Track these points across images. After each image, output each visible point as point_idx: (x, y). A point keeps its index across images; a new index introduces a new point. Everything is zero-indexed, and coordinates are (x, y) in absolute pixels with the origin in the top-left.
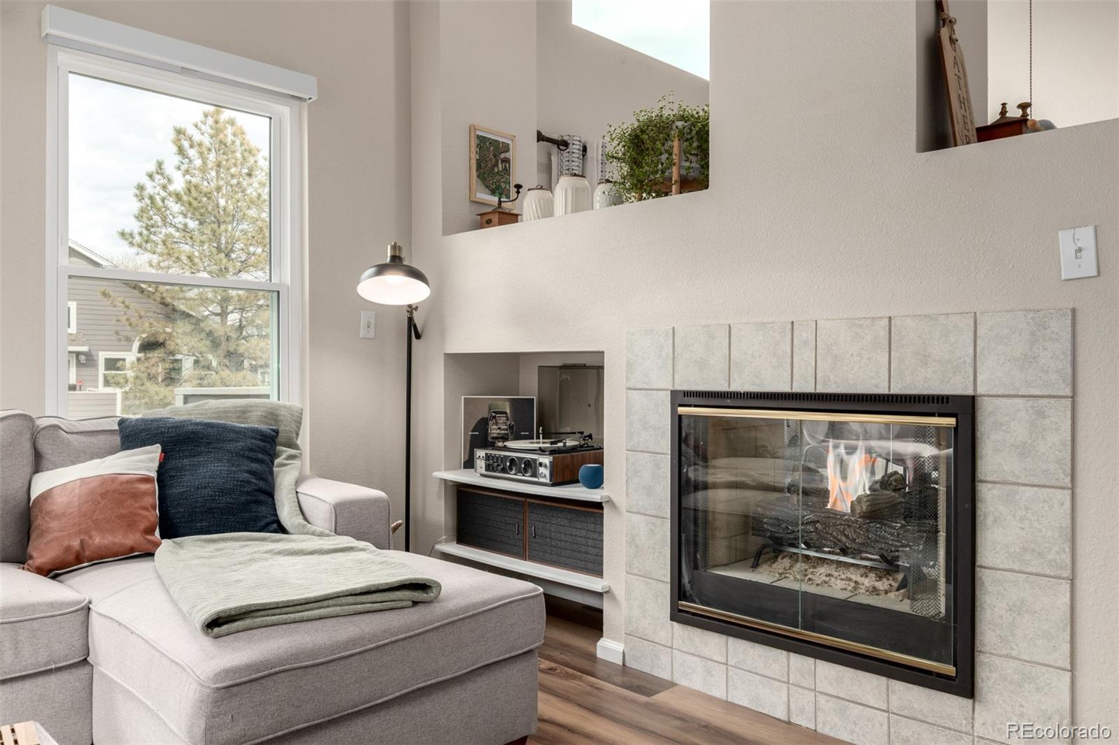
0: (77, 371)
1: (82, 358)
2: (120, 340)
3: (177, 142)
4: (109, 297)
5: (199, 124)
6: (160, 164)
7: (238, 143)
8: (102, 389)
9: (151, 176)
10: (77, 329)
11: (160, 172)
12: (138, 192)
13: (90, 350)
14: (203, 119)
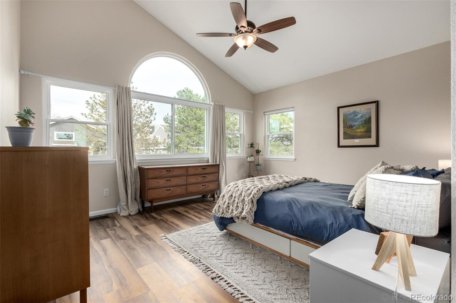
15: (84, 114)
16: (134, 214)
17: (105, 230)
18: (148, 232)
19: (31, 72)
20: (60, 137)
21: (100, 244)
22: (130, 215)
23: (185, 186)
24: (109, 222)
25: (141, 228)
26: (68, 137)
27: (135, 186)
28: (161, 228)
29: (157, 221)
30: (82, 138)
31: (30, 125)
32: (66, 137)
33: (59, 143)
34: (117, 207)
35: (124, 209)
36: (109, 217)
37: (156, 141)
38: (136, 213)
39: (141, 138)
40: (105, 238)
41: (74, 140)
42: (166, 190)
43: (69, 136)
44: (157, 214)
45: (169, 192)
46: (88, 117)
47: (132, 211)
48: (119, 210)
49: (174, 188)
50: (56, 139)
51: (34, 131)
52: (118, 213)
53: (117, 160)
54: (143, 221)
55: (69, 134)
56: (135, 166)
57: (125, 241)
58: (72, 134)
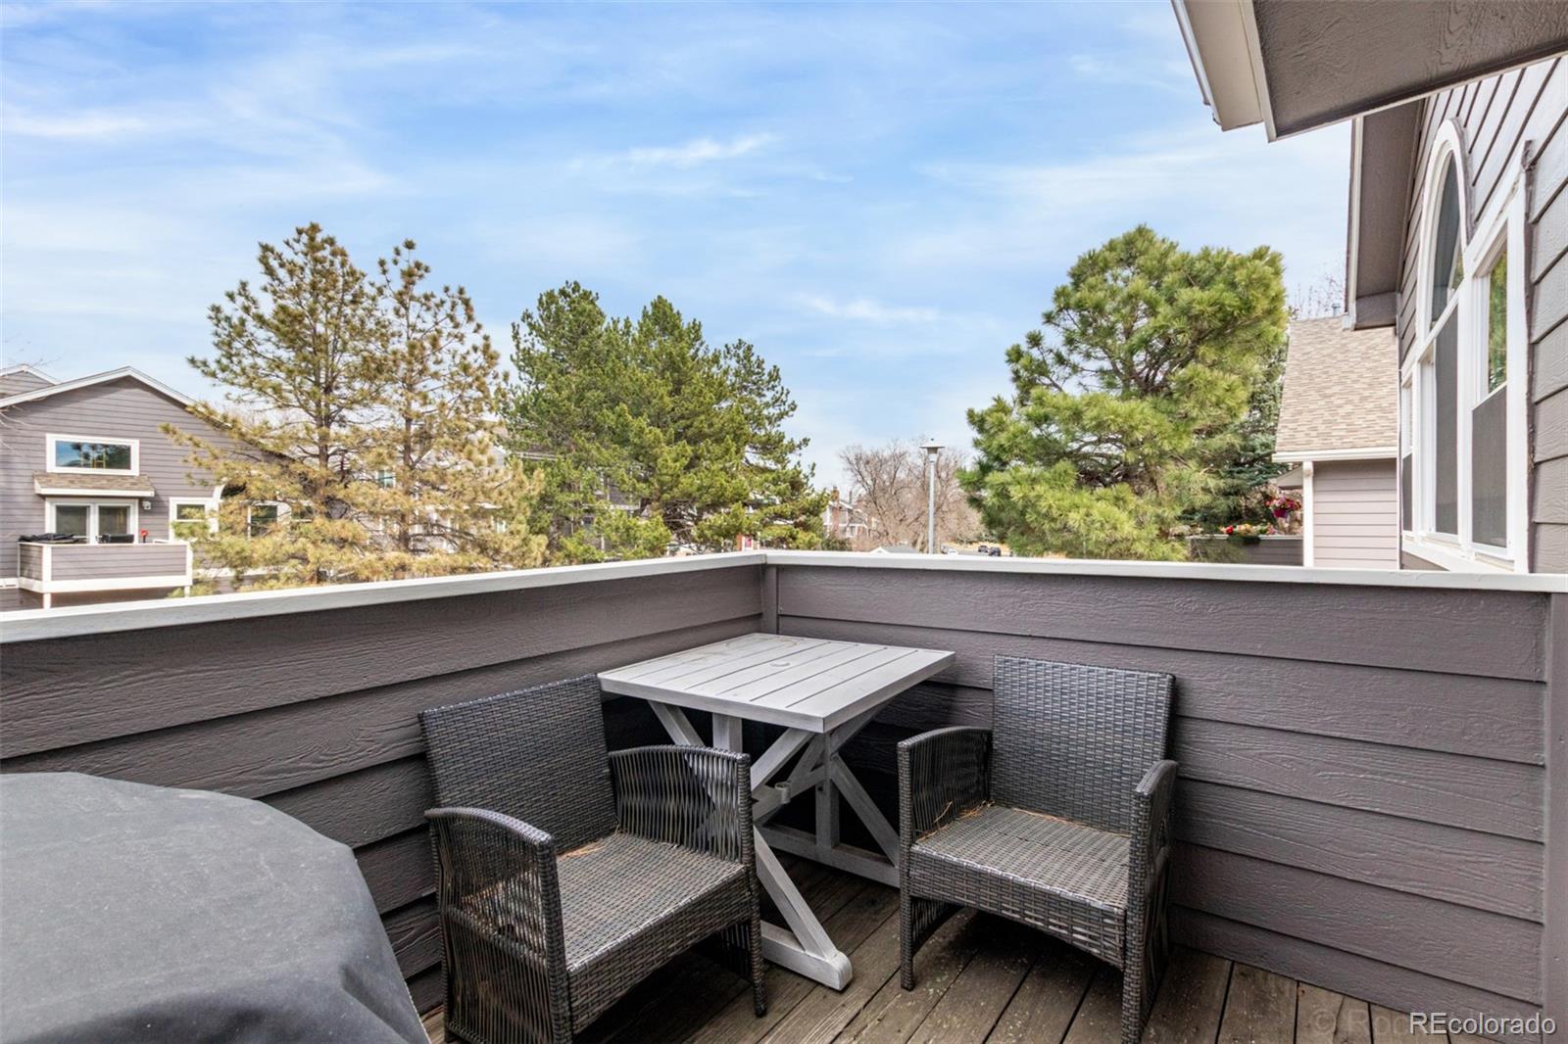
0: (139, 519)
1: (147, 504)
2: (193, 484)
3: (264, 260)
4: (175, 433)
5: (291, 242)
6: (244, 285)
7: (337, 264)
8: (172, 540)
9: (231, 296)
10: (141, 471)
11: (243, 293)
12: (212, 314)
13: (156, 495)
14: (296, 236)
41: (135, 470)
55: (111, 447)
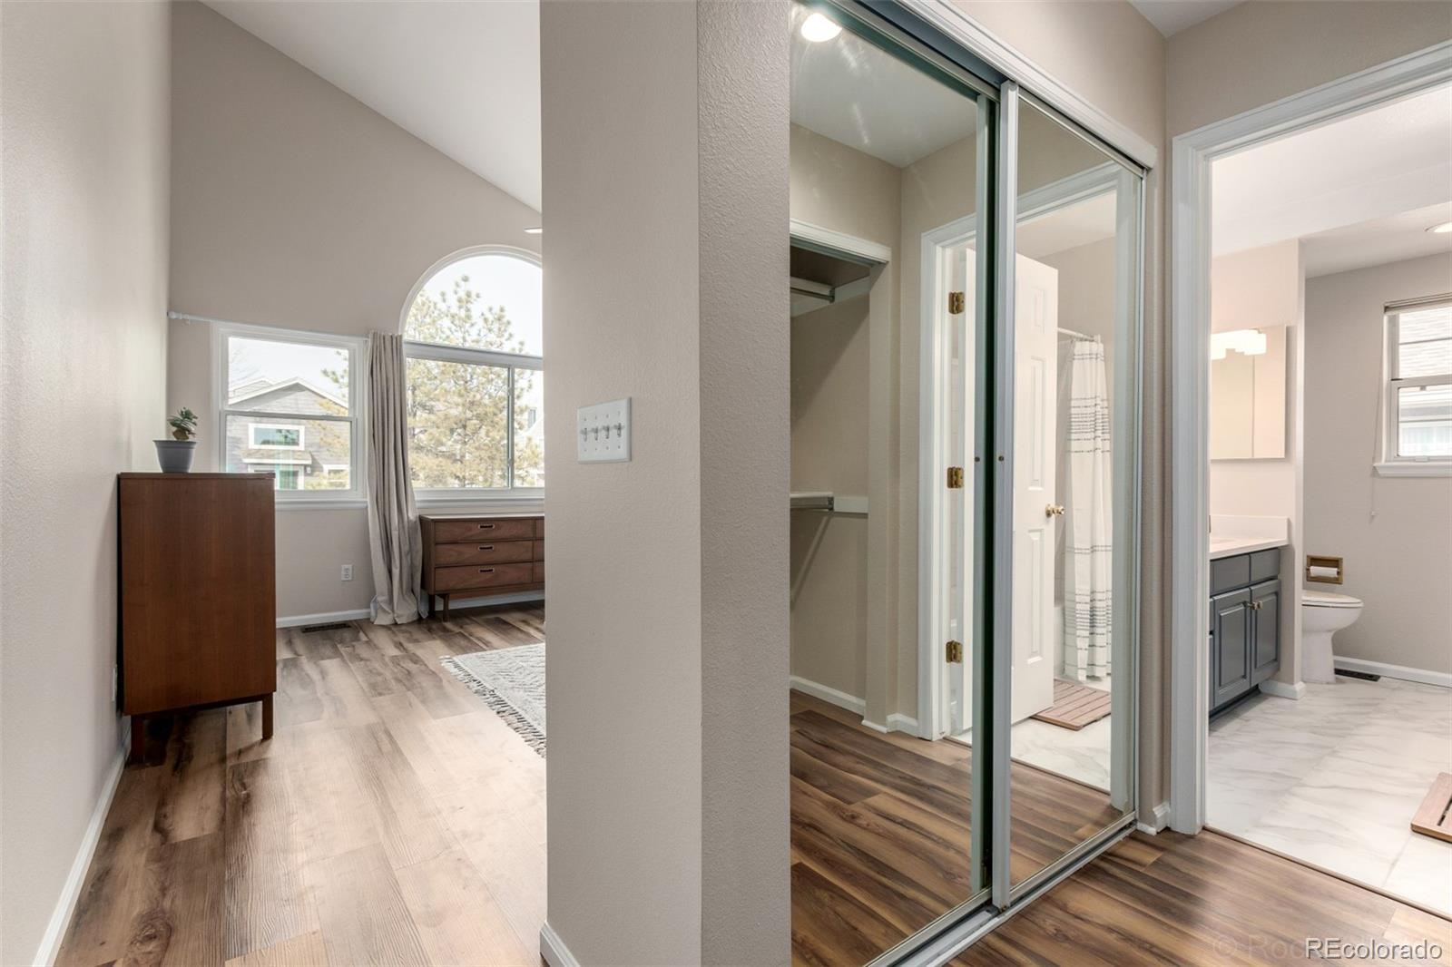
15: (329, 374)
16: (404, 622)
17: (335, 647)
18: (420, 652)
19: (190, 314)
20: (267, 438)
21: (318, 666)
22: (396, 624)
23: (529, 565)
24: (347, 634)
25: (406, 645)
26: (286, 437)
27: (411, 560)
28: (450, 646)
29: (447, 636)
30: (325, 442)
31: (190, 436)
32: (282, 439)
33: (262, 454)
34: (369, 607)
35: (384, 611)
36: (349, 627)
37: (533, 452)
38: (410, 621)
39: (490, 441)
40: (329, 658)
41: (301, 447)
42: (481, 571)
43: (290, 436)
44: (457, 624)
45: (489, 575)
46: (341, 380)
47: (402, 616)
48: (373, 614)
49: (500, 568)
50: (252, 445)
51: (196, 446)
52: (372, 620)
53: (368, 500)
54: (418, 635)
55: (288, 431)
56: (412, 515)
57: (368, 663)
58: (298, 431)
